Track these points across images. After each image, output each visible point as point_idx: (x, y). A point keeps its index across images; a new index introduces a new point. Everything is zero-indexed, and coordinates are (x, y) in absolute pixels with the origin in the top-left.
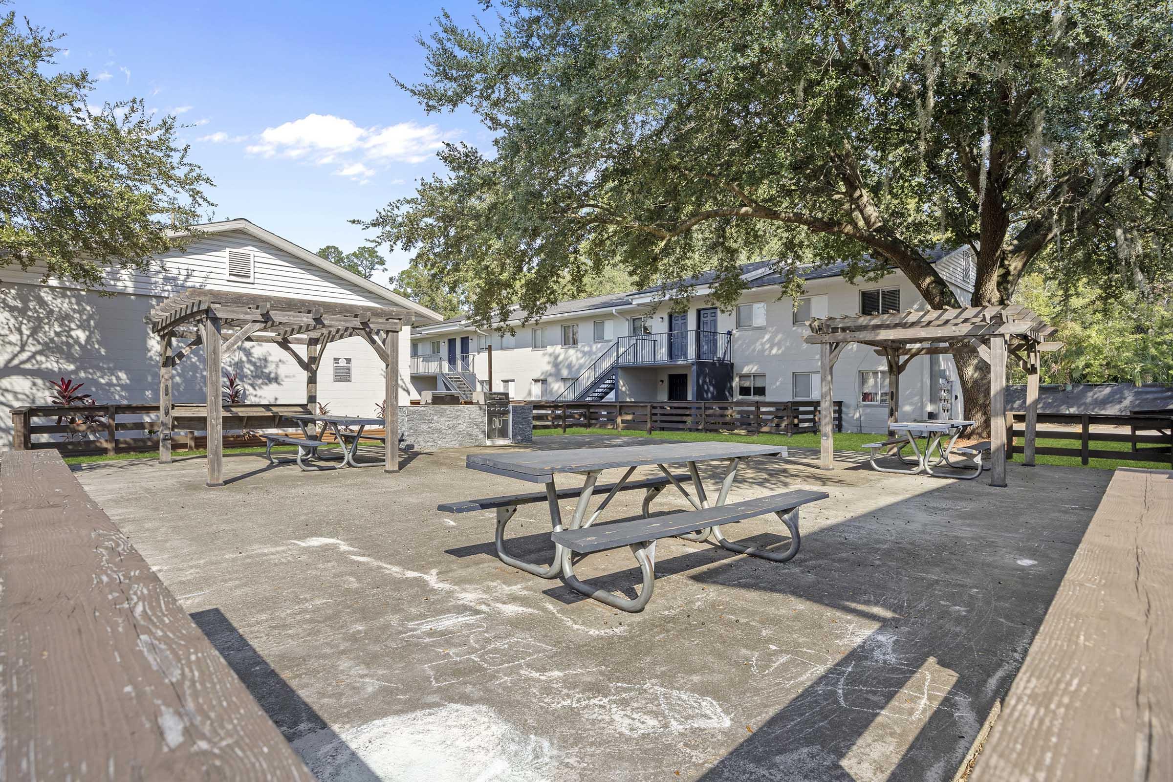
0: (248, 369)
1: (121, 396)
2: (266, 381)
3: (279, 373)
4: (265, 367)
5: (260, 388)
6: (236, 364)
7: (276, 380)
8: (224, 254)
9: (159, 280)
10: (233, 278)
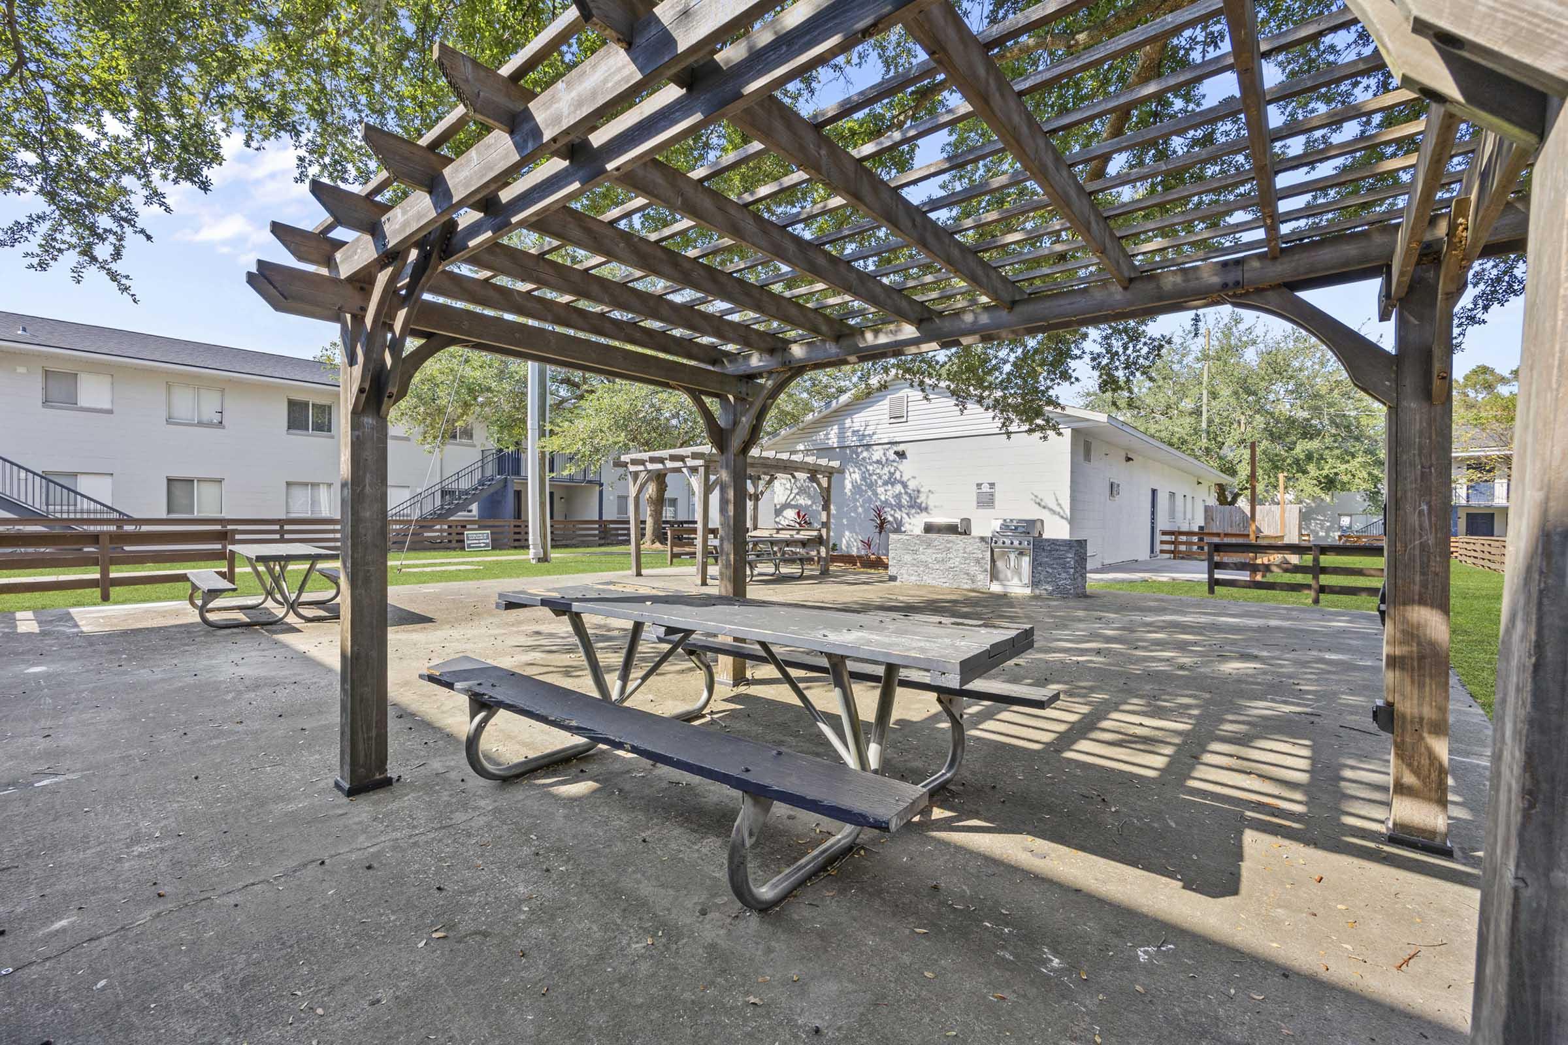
0: (905, 500)
2: (919, 511)
3: (929, 503)
4: (918, 497)
5: (914, 517)
6: (897, 496)
7: (926, 509)
8: (887, 401)
9: (849, 434)
10: (893, 420)
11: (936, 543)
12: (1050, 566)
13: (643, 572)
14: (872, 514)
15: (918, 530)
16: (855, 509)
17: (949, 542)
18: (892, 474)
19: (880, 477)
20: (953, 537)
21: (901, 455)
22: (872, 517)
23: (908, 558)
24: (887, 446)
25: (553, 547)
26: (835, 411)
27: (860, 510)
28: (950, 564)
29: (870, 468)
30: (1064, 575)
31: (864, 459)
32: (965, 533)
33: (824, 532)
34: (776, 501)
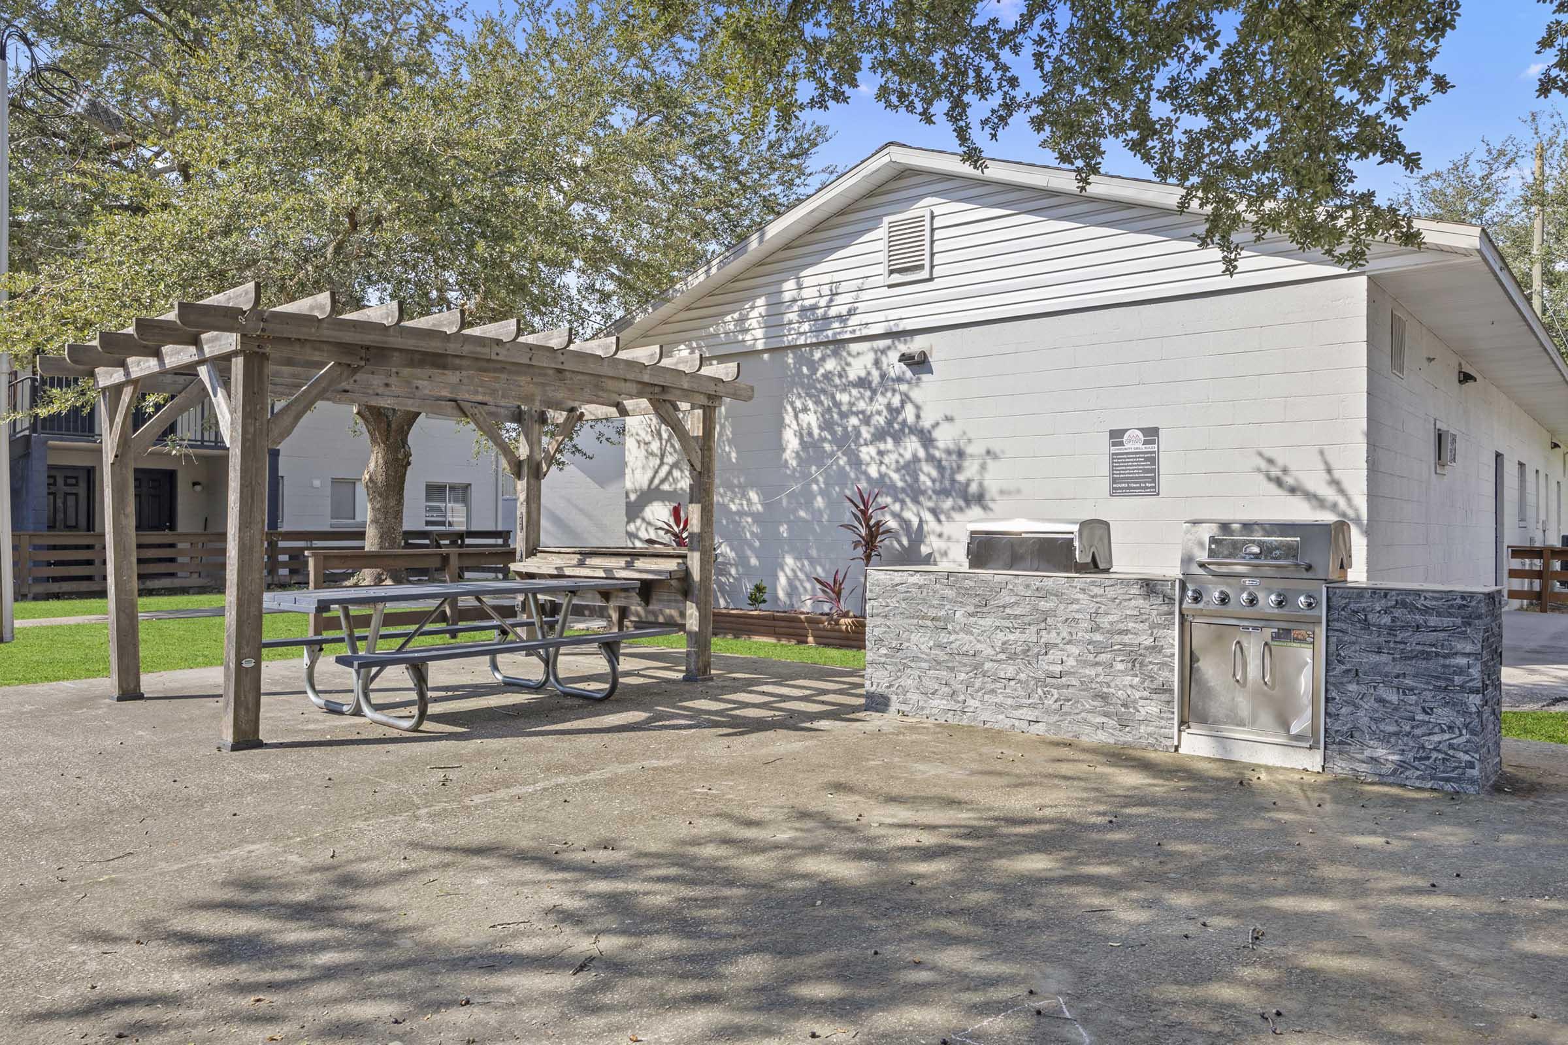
0: (927, 475)
1: (752, 533)
2: (962, 503)
3: (986, 483)
4: (960, 468)
5: (949, 518)
6: (907, 466)
7: (980, 499)
8: (881, 232)
9: (793, 316)
10: (897, 278)
11: (1006, 598)
12: (1387, 679)
13: (149, 682)
14: (848, 513)
15: (957, 558)
16: (807, 499)
17: (1045, 594)
18: (894, 412)
19: (867, 421)
20: (1056, 580)
21: (918, 363)
22: (848, 518)
23: (920, 642)
24: (882, 344)
25: (19, 596)
26: (761, 263)
27: (819, 502)
28: (1049, 664)
29: (843, 398)
30: (1443, 715)
31: (828, 376)
32: (1094, 566)
33: (694, 561)
34: (629, 485)
